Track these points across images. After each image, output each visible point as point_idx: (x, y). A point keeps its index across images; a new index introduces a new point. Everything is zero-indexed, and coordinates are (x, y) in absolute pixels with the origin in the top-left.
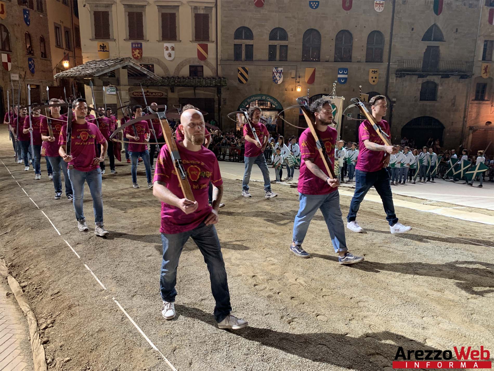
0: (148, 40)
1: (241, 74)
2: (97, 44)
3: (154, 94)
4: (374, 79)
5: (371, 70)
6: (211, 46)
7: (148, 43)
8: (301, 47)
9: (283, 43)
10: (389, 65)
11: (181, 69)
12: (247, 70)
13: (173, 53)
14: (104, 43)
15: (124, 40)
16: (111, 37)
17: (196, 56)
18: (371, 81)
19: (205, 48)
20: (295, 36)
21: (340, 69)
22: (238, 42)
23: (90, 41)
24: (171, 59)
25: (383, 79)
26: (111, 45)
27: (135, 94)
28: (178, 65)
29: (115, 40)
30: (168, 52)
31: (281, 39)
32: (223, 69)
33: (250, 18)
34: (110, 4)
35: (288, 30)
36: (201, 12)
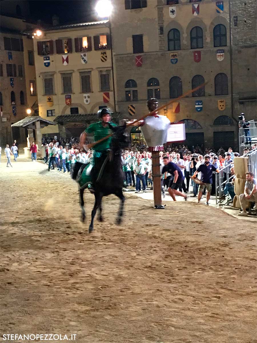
0: (74, 93)
1: (130, 109)
2: (46, 98)
3: (78, 126)
4: (222, 107)
5: (219, 101)
6: (111, 94)
7: (74, 95)
8: (169, 89)
9: (156, 87)
10: (232, 96)
11: (94, 109)
12: (134, 106)
13: (89, 99)
14: (50, 97)
15: (61, 94)
16: (54, 93)
17: (102, 100)
18: (220, 108)
19: (108, 95)
20: (163, 82)
21: (197, 102)
22: (127, 89)
23: (43, 97)
24: (88, 103)
25: (230, 106)
26: (54, 97)
27: (68, 126)
28: (92, 107)
29: (56, 95)
30: (86, 99)
31: (155, 85)
32: (119, 107)
33: (134, 74)
34: (53, 74)
35: (158, 79)
36: (104, 73)
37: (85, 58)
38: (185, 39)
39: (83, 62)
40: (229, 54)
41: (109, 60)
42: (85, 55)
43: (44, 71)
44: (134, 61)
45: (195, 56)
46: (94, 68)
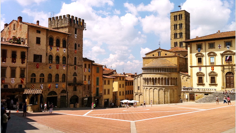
0: (7, 78)
1: (33, 87)
5: (63, 84)
6: (25, 79)
8: (47, 78)
9: (43, 77)
11: (16, 86)
12: (34, 85)
13: (14, 81)
17: (20, 82)
18: (63, 87)
19: (23, 79)
20: (46, 75)
21: (56, 84)
24: (13, 83)
30: (12, 81)
32: (28, 86)
33: (35, 71)
36: (23, 69)
38: (54, 60)
40: (66, 67)
41: (25, 63)
44: (36, 65)
45: (57, 67)
46: (18, 66)
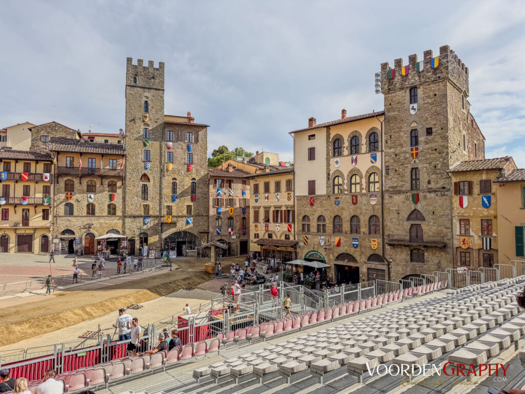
1: (305, 240)
3: (272, 248)
5: (372, 240)
6: (293, 225)
7: (270, 224)
8: (332, 225)
10: (383, 236)
11: (282, 236)
12: (308, 237)
13: (279, 228)
14: (256, 224)
15: (263, 223)
17: (287, 230)
18: (373, 246)
20: (329, 220)
21: (353, 239)
22: (304, 223)
23: (252, 223)
24: (278, 231)
25: (381, 246)
29: (260, 223)
30: (277, 228)
31: (323, 221)
32: (298, 237)
33: (308, 210)
34: (259, 208)
35: (325, 217)
36: (289, 209)
37: (278, 197)
38: (346, 185)
39: (277, 200)
40: (380, 199)
41: (292, 199)
42: (278, 195)
43: (254, 205)
44: (309, 201)
45: (353, 199)
46: (283, 204)
